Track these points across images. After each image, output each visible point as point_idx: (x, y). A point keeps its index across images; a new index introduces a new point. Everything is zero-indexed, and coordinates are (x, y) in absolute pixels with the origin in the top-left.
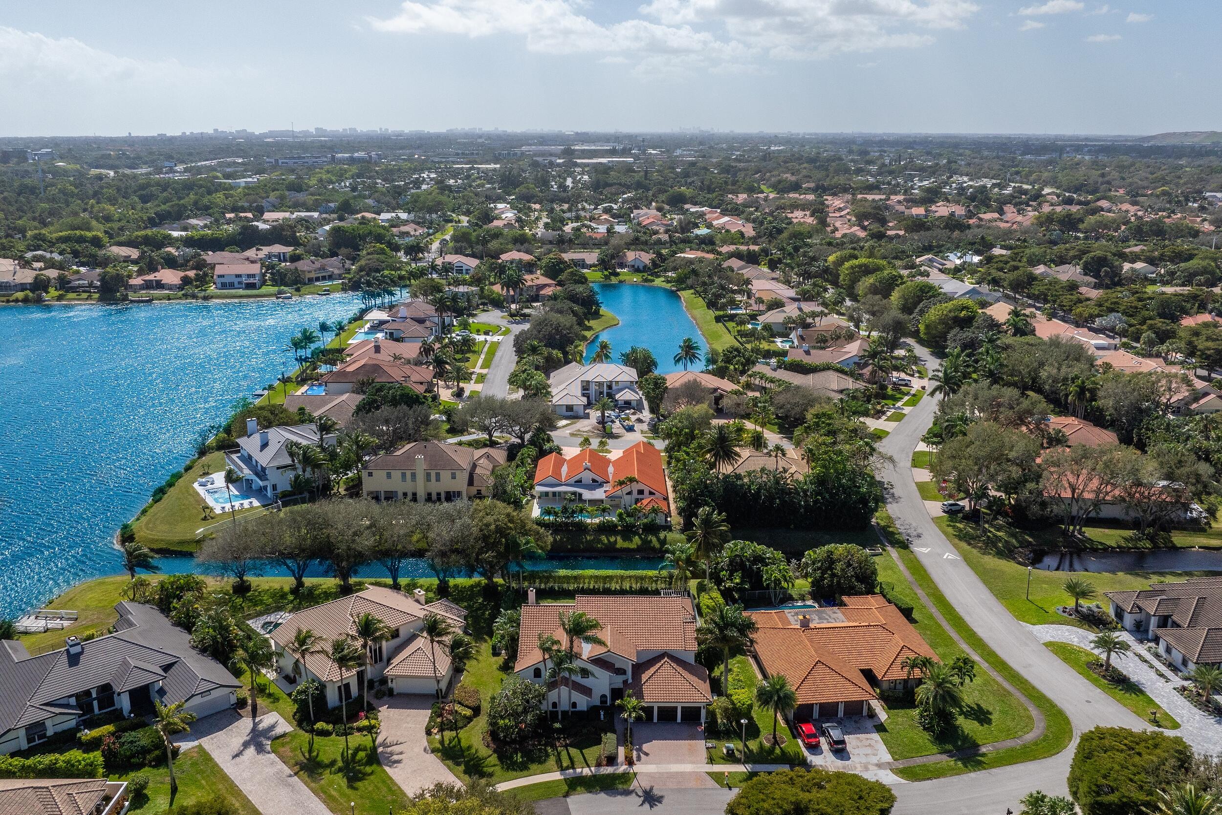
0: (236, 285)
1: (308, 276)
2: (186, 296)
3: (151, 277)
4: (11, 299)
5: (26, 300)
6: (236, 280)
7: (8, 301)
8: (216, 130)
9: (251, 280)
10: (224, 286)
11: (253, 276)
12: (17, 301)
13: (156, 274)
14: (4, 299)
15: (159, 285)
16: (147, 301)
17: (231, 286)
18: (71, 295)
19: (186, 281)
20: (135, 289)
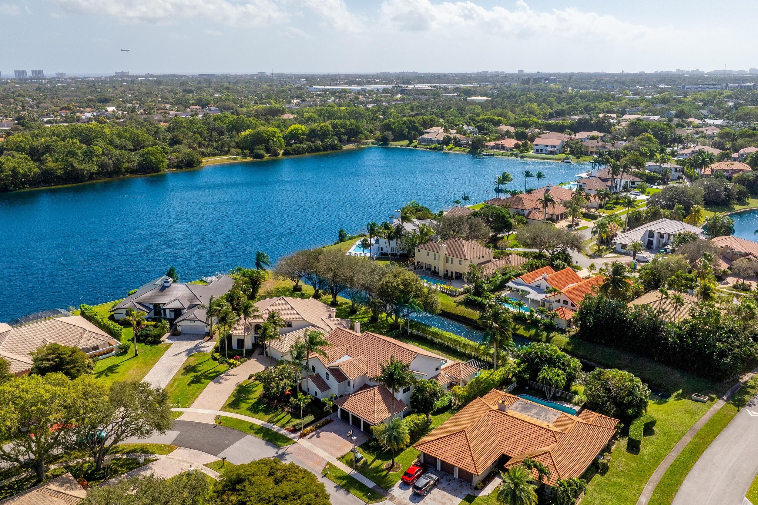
0: (544, 151)
1: (591, 150)
2: (512, 155)
3: (499, 142)
4: (429, 147)
5: (435, 149)
6: (545, 148)
7: (427, 148)
8: (678, 70)
9: (553, 149)
10: (537, 151)
11: (555, 147)
12: (431, 148)
13: (503, 141)
14: (426, 147)
15: (503, 147)
16: (491, 155)
17: (541, 151)
18: (457, 148)
19: (517, 146)
20: (488, 147)
